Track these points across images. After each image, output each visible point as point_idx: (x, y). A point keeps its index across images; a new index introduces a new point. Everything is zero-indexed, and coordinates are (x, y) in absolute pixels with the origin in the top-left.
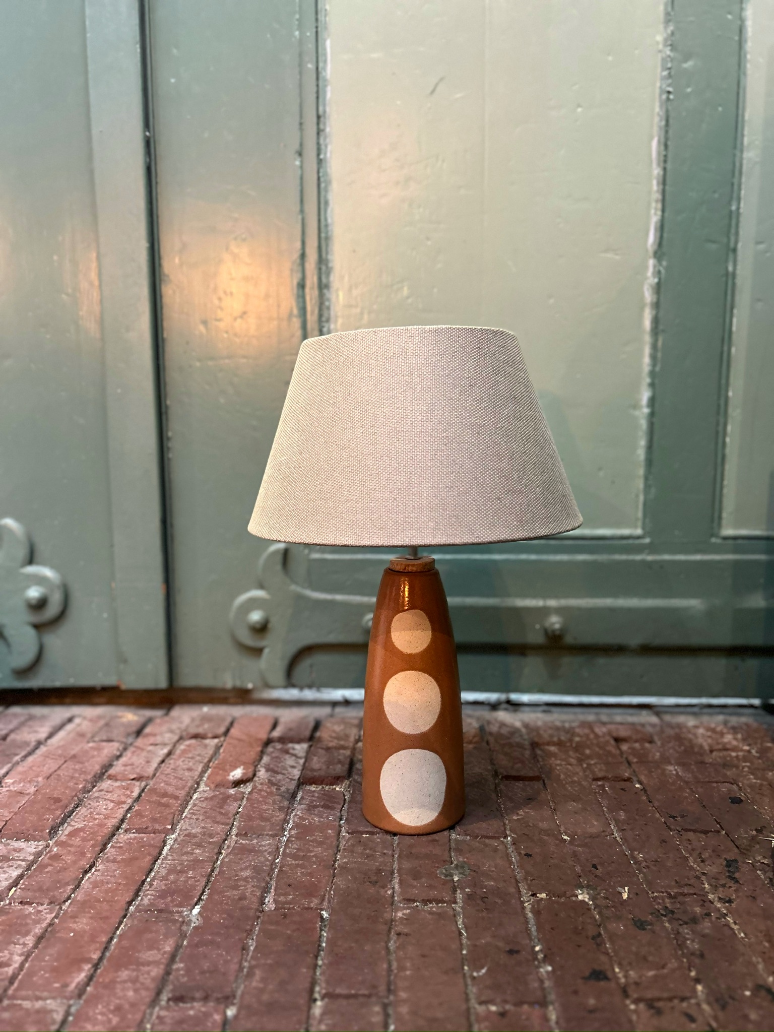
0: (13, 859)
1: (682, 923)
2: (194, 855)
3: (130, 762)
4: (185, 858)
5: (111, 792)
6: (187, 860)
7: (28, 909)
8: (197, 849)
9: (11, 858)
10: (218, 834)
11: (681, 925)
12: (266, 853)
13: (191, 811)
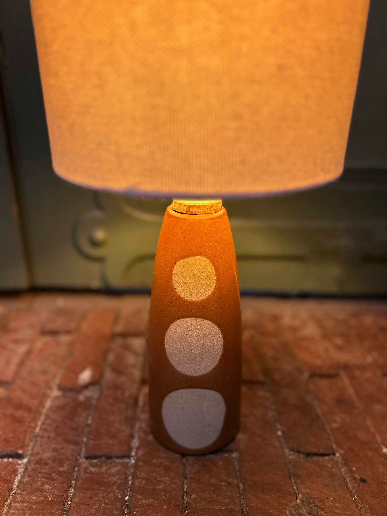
2: (44, 493)
6: (37, 503)
10: (68, 459)
13: (44, 427)
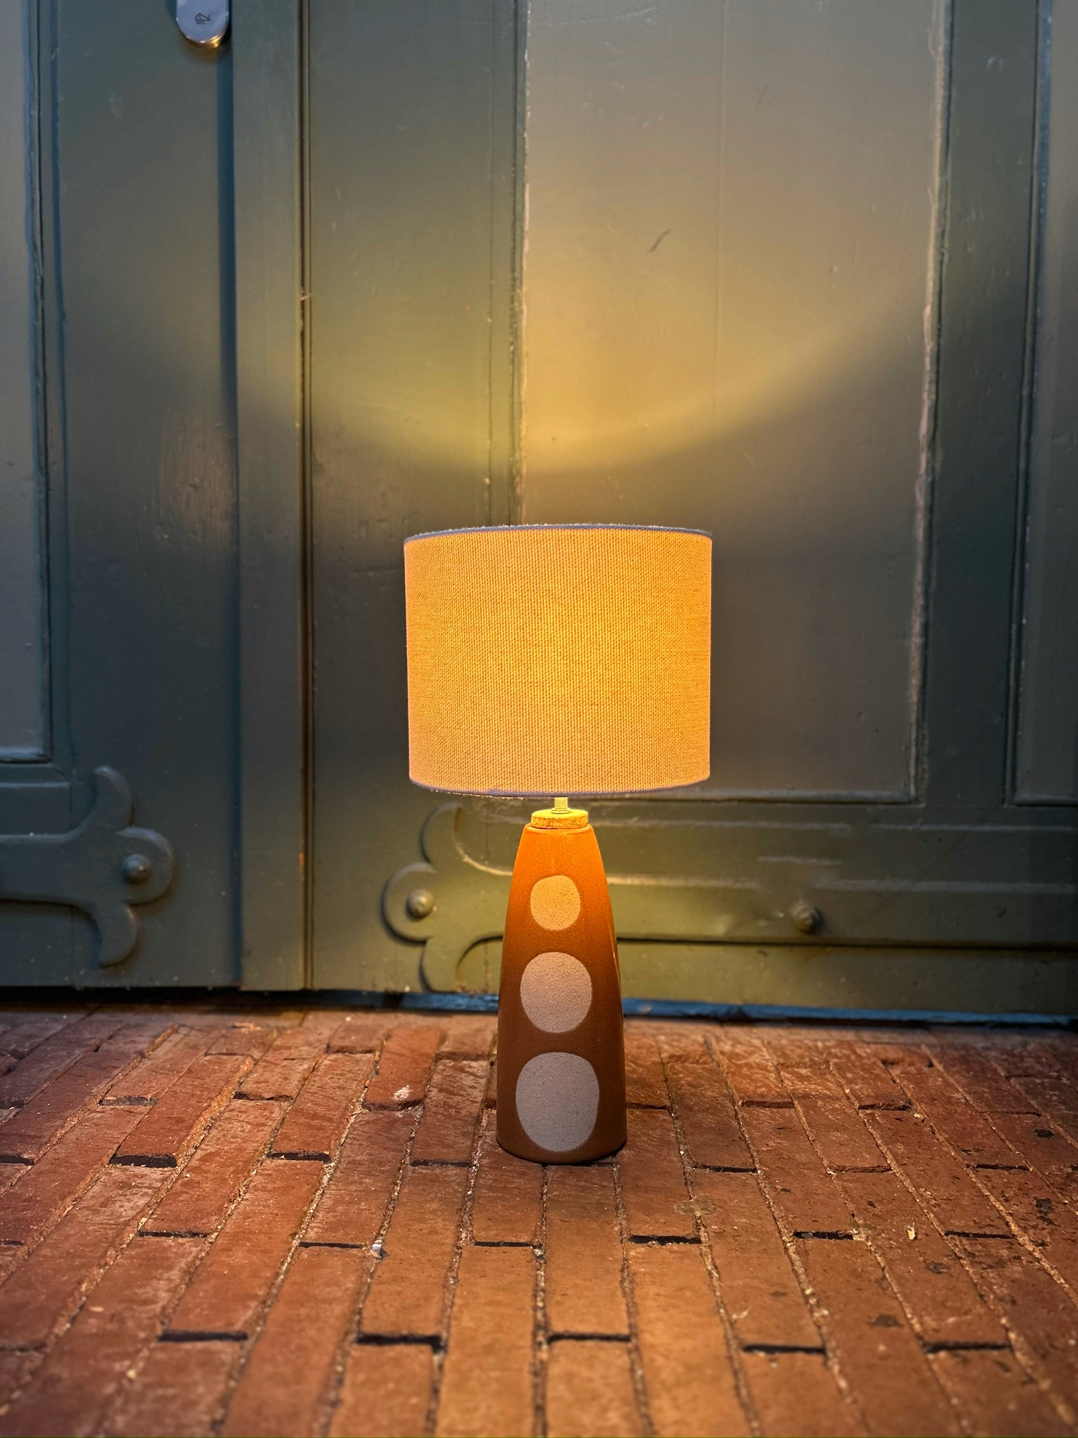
0: (136, 1186)
1: (985, 1267)
2: (364, 1185)
3: (262, 1079)
4: (353, 1188)
5: (245, 1112)
6: (356, 1191)
7: (166, 1242)
8: (366, 1178)
9: (133, 1184)
10: (389, 1162)
11: (984, 1269)
12: (453, 1184)
13: (351, 1136)
